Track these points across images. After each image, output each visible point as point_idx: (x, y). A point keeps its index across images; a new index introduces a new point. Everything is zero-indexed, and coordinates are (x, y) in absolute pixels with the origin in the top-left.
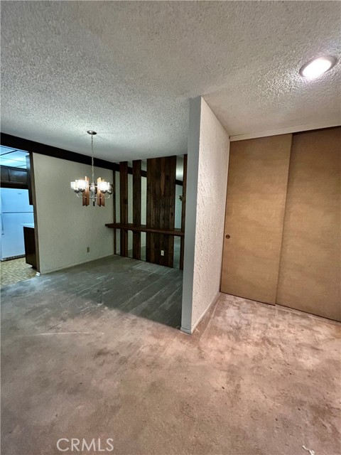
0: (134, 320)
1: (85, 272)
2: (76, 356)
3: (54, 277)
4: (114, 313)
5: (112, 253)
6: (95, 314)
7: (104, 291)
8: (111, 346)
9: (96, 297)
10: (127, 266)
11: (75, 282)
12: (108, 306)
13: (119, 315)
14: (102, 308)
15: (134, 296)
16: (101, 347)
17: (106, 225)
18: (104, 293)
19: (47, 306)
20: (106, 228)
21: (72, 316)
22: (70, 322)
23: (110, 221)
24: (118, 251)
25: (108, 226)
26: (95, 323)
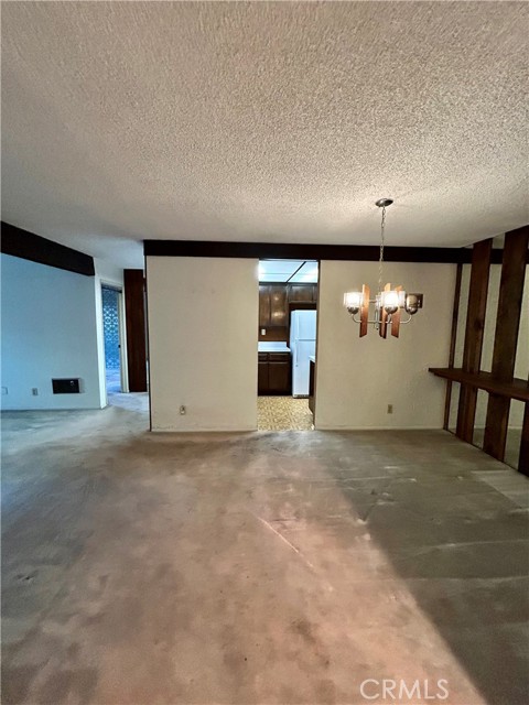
0: (404, 608)
1: (371, 447)
2: (272, 596)
3: (327, 438)
4: (375, 557)
5: (439, 425)
6: (343, 535)
7: (384, 499)
8: (327, 632)
9: (363, 504)
10: (458, 464)
11: (348, 459)
12: (371, 534)
13: (381, 570)
14: (361, 531)
15: (439, 547)
16: (312, 616)
17: (430, 370)
18: (381, 503)
19: (294, 482)
20: (431, 377)
21: (309, 518)
22: (302, 526)
23: (443, 364)
24: (453, 425)
25: (435, 372)
26: (332, 555)
